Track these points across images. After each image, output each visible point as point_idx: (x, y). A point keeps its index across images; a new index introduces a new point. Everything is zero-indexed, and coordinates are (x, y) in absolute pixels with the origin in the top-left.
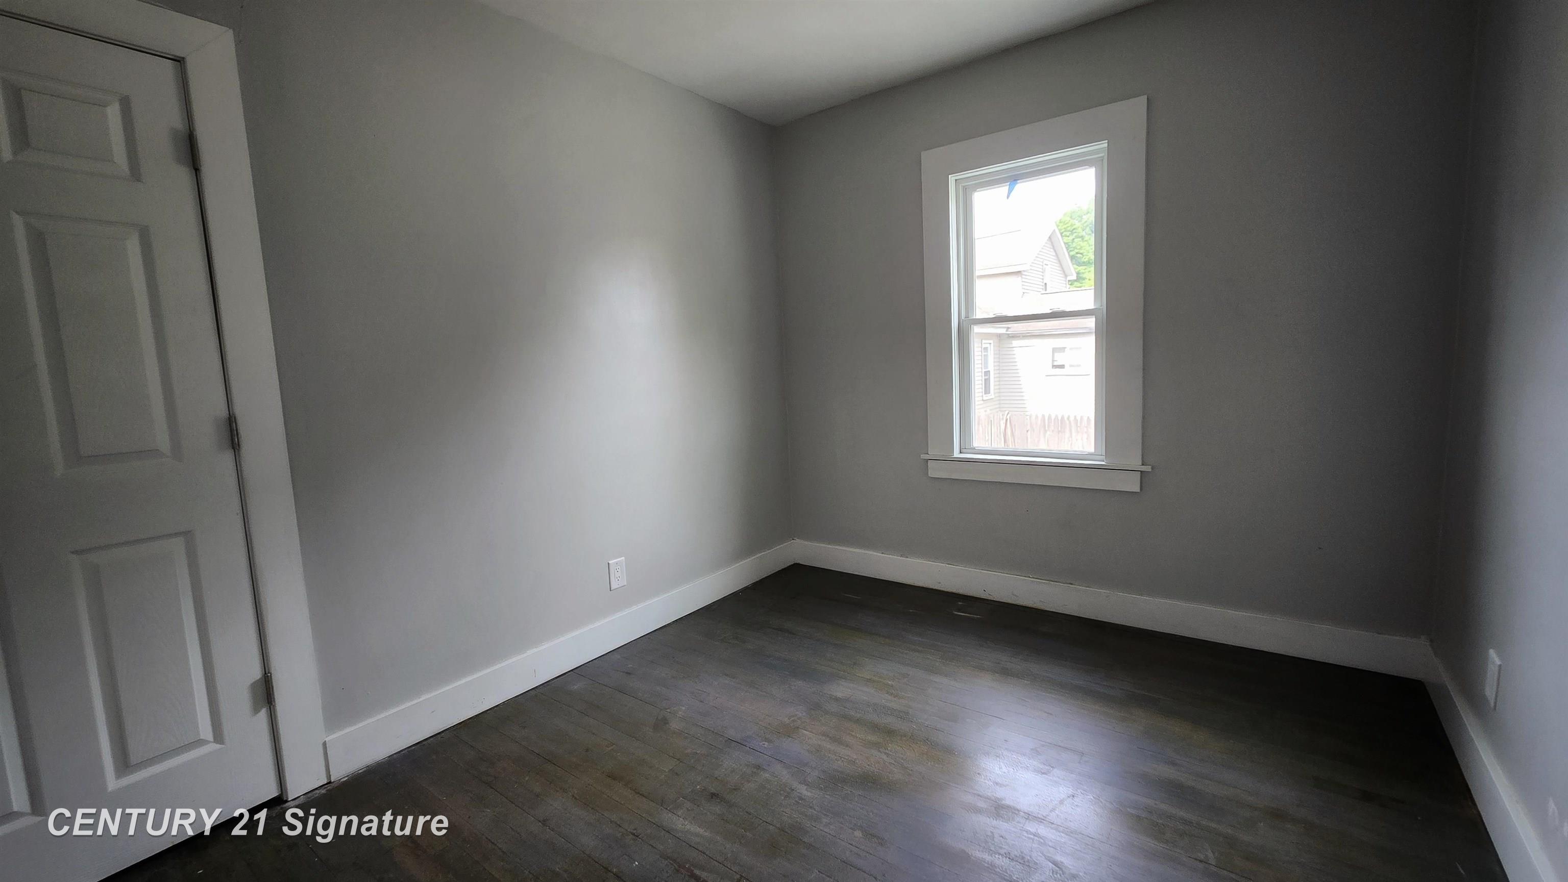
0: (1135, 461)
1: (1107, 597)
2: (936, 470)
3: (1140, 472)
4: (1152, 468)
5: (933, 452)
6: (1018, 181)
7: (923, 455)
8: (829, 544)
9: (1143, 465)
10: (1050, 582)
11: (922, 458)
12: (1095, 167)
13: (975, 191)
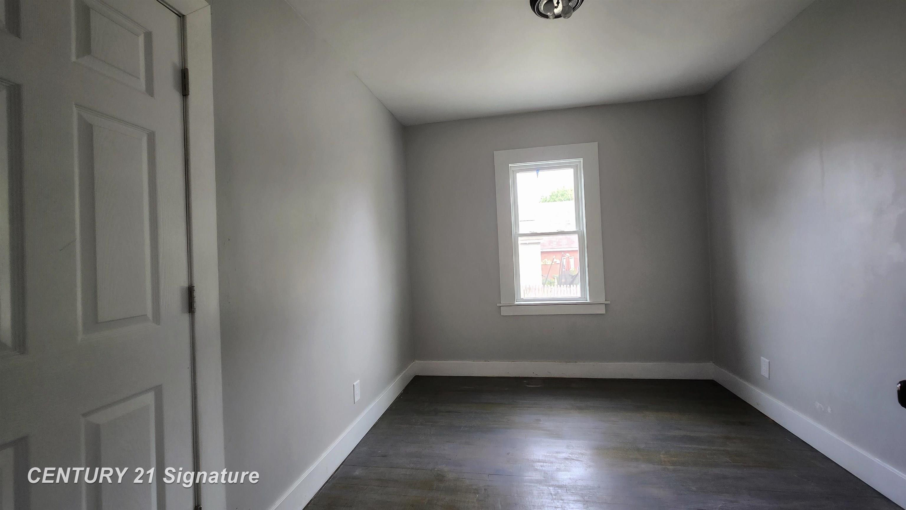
0: (602, 300)
1: (594, 365)
2: (504, 312)
3: (604, 304)
4: (611, 302)
5: (503, 302)
6: (539, 171)
7: (499, 304)
8: (439, 360)
9: (605, 301)
10: (567, 363)
11: (498, 305)
12: (574, 169)
13: (518, 172)
